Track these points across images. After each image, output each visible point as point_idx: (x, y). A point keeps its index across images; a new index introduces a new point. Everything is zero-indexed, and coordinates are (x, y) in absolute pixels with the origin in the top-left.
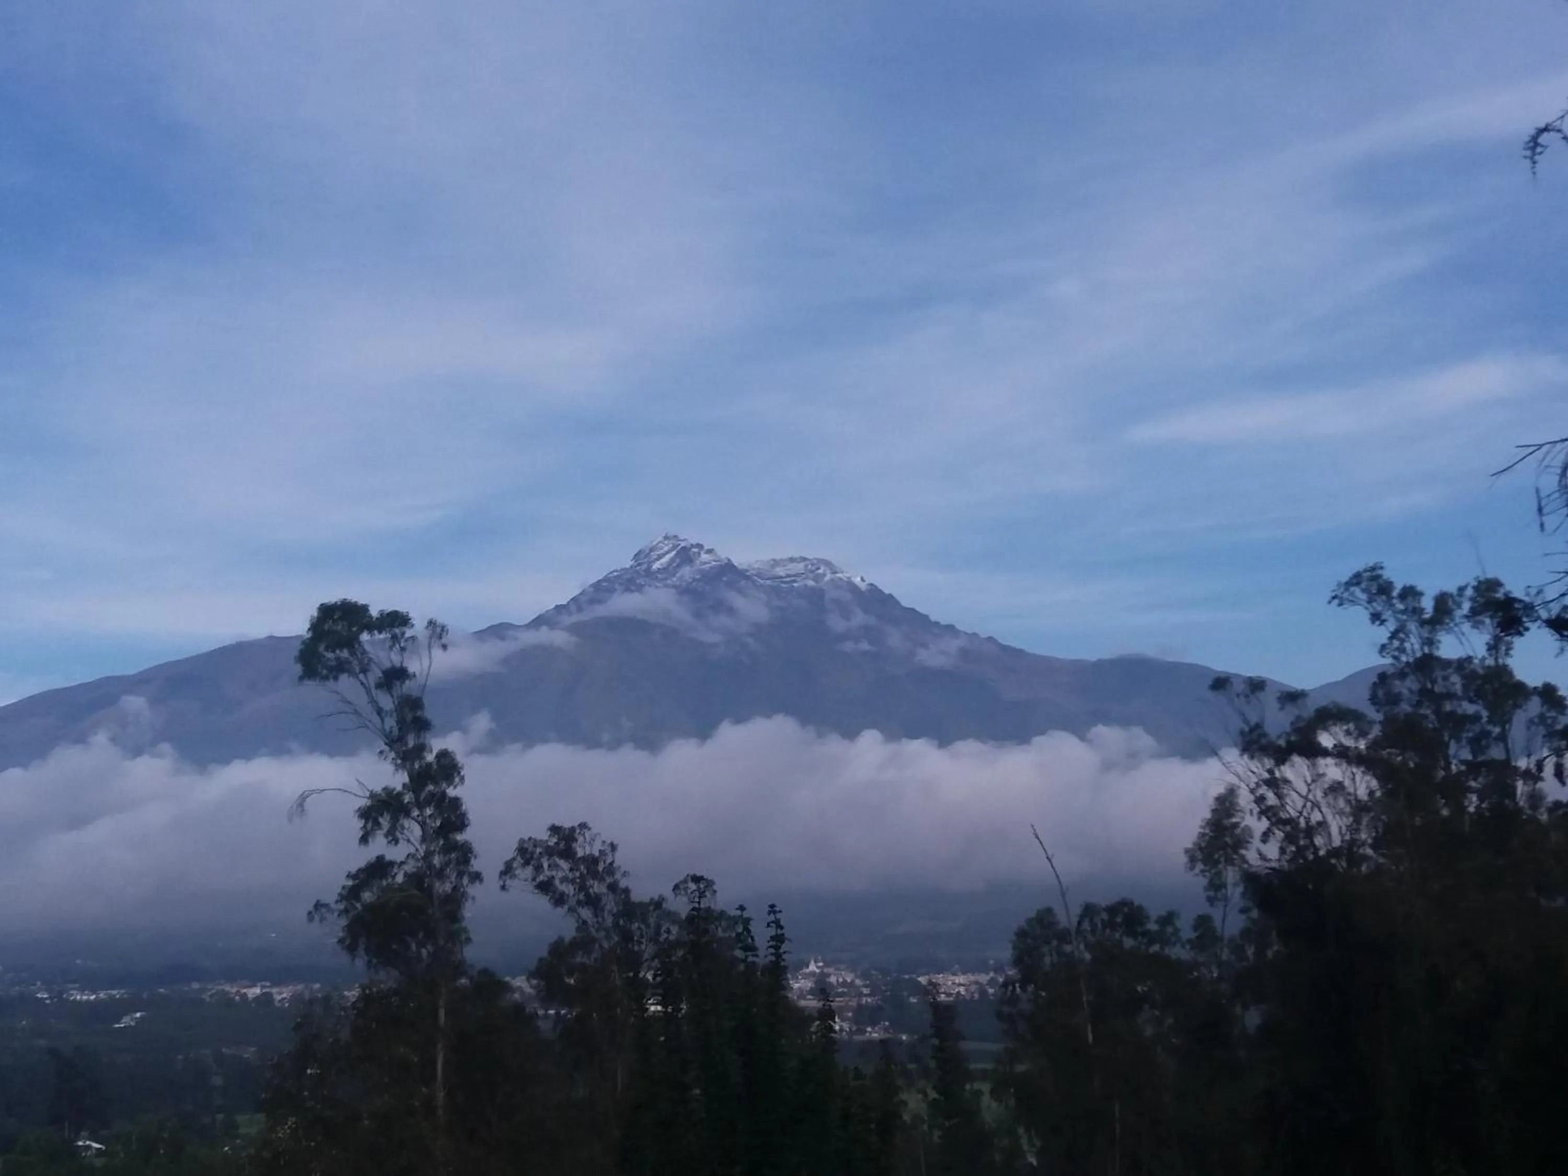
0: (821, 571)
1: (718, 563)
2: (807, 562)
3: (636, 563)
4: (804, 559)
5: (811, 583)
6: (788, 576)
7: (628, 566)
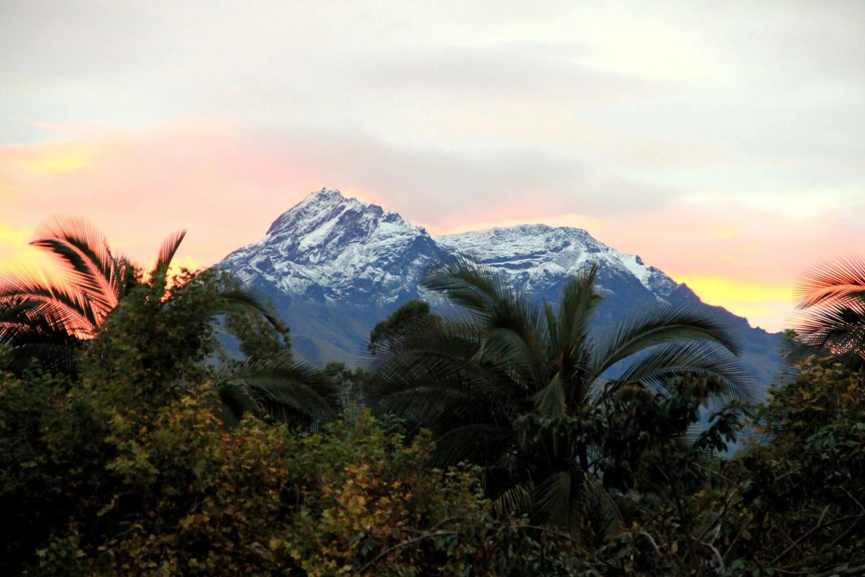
0: (571, 248)
1: (405, 237)
2: (550, 234)
3: (275, 237)
4: (546, 229)
5: (554, 268)
6: (518, 256)
7: (261, 243)
